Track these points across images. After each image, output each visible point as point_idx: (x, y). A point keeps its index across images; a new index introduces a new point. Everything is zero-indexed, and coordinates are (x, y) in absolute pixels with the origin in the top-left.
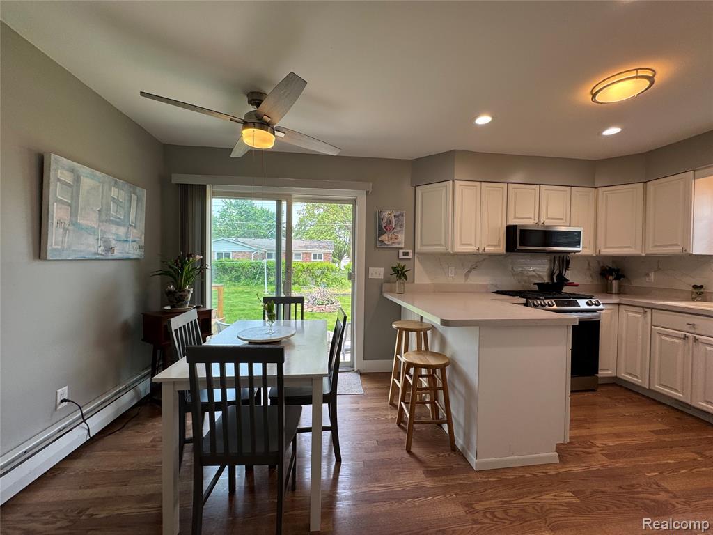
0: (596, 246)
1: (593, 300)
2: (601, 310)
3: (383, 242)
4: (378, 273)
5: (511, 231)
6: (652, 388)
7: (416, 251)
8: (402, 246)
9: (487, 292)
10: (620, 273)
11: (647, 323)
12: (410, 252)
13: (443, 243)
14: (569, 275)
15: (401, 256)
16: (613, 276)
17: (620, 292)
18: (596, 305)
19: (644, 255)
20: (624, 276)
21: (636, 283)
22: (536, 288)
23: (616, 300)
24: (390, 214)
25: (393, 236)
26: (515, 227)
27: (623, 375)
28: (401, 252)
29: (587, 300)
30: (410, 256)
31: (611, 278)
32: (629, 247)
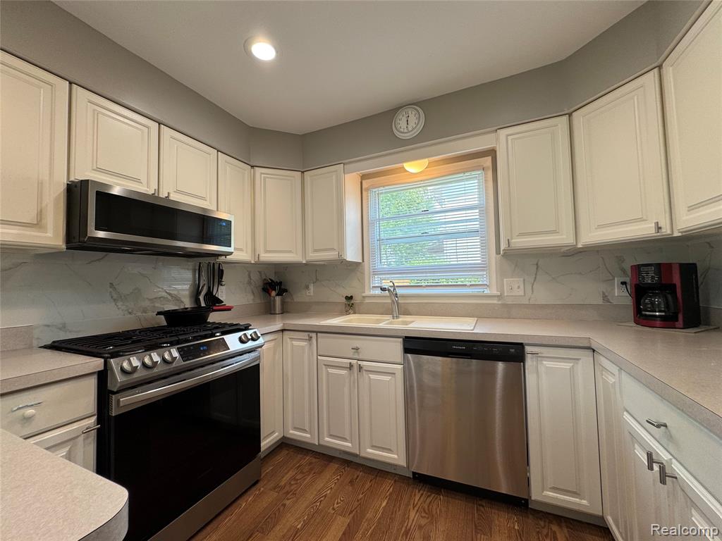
0: (254, 250)
1: (249, 333)
2: (261, 347)
5: (76, 193)
6: (322, 443)
10: (282, 287)
11: (312, 354)
14: (222, 294)
16: (275, 290)
17: (284, 311)
18: (253, 339)
19: (304, 262)
20: (286, 291)
21: (298, 297)
22: (162, 321)
23: (278, 326)
26: (85, 184)
27: (291, 432)
29: (241, 334)
31: (273, 293)
32: (290, 252)
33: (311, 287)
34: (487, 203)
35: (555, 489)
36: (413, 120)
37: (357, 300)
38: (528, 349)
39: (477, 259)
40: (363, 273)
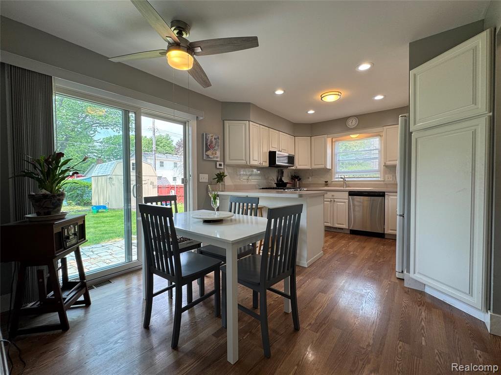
0: (295, 165)
3: (208, 156)
4: (205, 178)
7: (226, 163)
8: (218, 159)
9: (256, 189)
10: (300, 178)
12: (222, 163)
13: (244, 158)
15: (218, 167)
17: (300, 187)
21: (304, 182)
24: (212, 136)
25: (214, 152)
26: (272, 152)
28: (218, 163)
30: (222, 167)
31: (296, 180)
32: (306, 165)
33: (310, 178)
34: (381, 148)
35: (391, 230)
36: (354, 121)
37: (329, 182)
38: (386, 193)
39: (377, 168)
40: (332, 173)
